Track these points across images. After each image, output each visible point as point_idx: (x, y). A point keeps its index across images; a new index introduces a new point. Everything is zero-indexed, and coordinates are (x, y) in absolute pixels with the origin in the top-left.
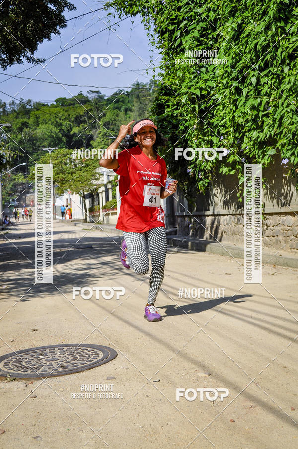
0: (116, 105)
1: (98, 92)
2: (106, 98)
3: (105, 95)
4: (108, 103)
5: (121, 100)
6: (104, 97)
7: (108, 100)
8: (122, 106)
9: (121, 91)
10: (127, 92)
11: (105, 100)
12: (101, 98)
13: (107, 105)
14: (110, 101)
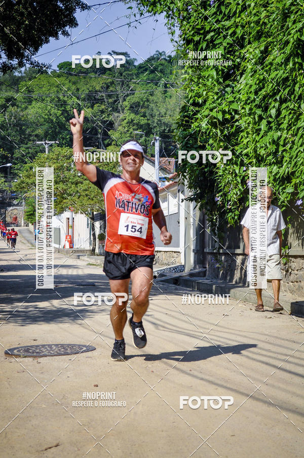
0: (152, 76)
1: (125, 54)
2: (136, 64)
3: (135, 59)
4: (140, 71)
5: (159, 69)
6: (133, 63)
7: (140, 67)
8: (161, 77)
9: (160, 54)
10: (170, 57)
11: (135, 66)
12: (129, 63)
13: (137, 75)
14: (142, 68)
